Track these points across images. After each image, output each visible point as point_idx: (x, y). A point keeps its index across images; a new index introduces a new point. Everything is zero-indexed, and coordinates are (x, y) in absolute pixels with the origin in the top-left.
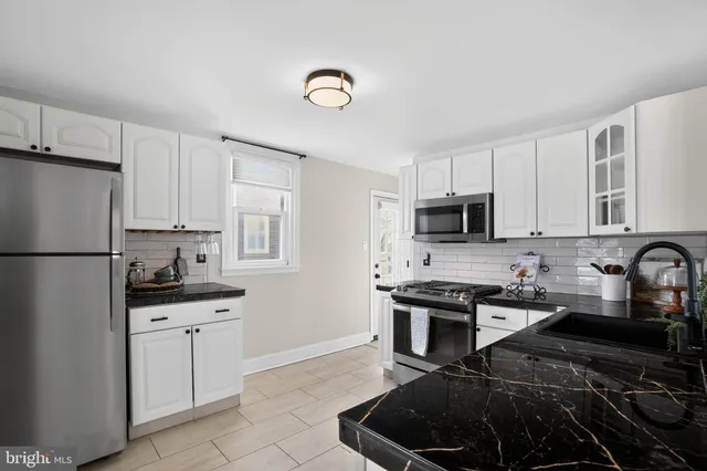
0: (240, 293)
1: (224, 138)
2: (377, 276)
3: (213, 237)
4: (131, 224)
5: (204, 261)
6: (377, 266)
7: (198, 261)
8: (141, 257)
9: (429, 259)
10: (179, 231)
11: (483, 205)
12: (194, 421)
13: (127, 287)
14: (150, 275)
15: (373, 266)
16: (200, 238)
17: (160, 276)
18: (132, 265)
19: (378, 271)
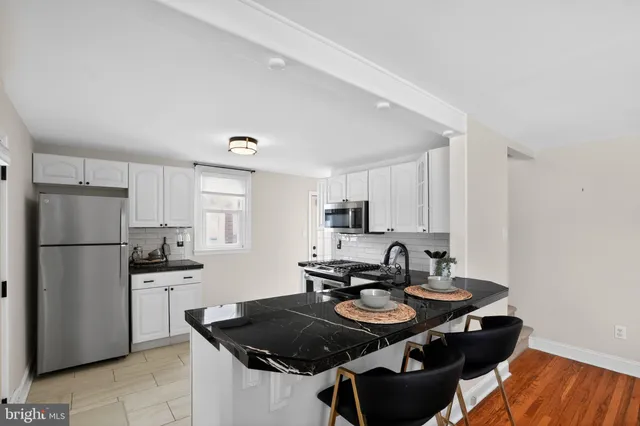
0: (200, 266)
1: (195, 164)
2: (315, 256)
3: (186, 230)
4: (134, 224)
5: (182, 245)
6: (314, 248)
7: (179, 245)
8: (141, 244)
9: (340, 244)
10: (164, 227)
11: (361, 209)
12: (171, 345)
13: (130, 262)
14: (146, 255)
15: (311, 248)
16: (178, 231)
17: (152, 255)
18: (135, 248)
19: (314, 252)
